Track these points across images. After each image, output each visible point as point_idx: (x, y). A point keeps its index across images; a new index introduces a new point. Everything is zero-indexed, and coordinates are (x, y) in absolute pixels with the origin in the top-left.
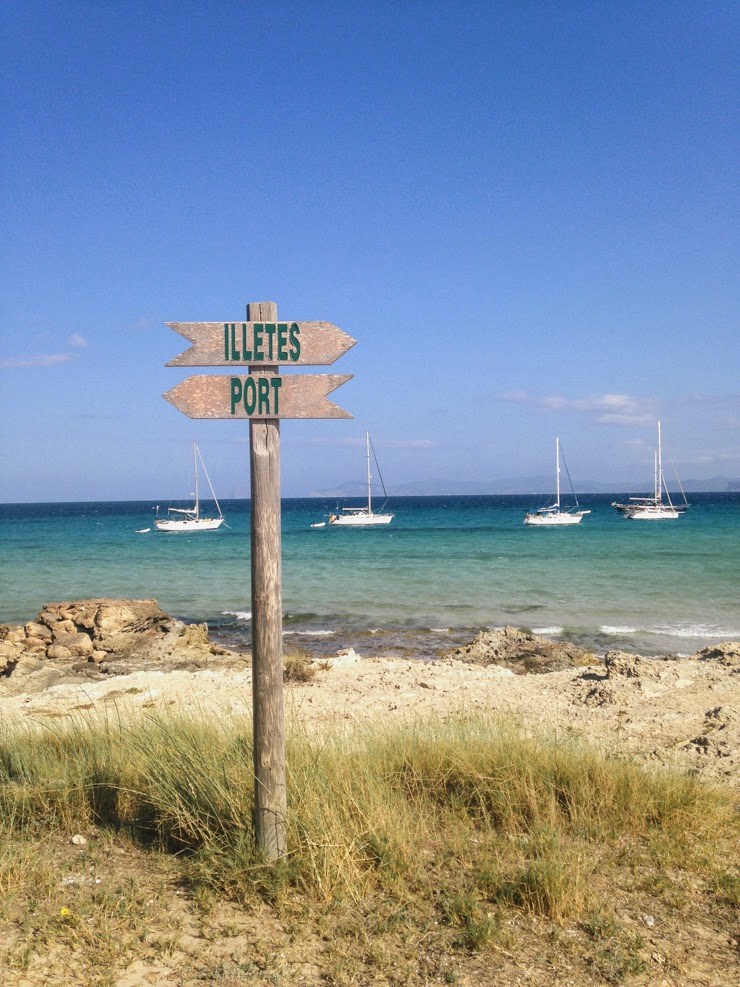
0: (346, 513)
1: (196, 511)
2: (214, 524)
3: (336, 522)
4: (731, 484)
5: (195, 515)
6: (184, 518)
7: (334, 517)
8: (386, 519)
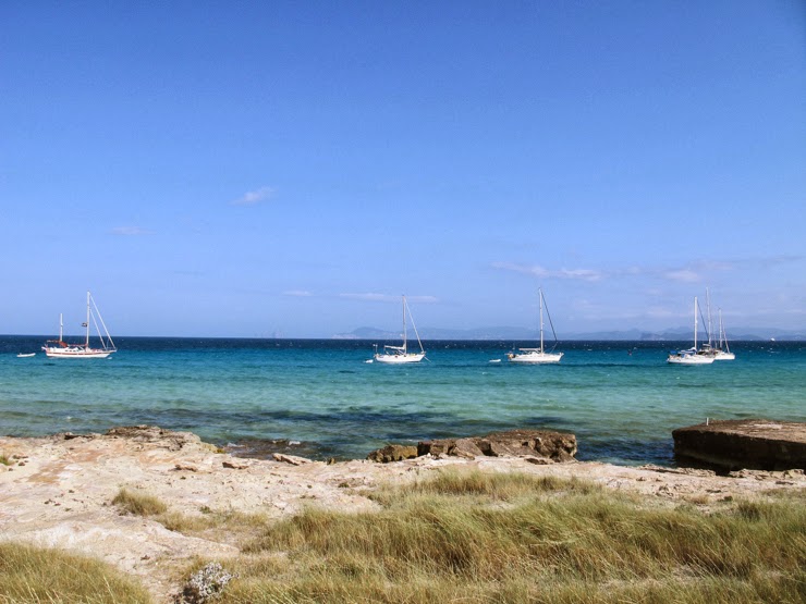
0: (521, 353)
1: (404, 348)
2: (418, 357)
3: (515, 359)
4: (644, 335)
5: (403, 351)
6: (396, 353)
7: (511, 355)
8: (556, 358)
